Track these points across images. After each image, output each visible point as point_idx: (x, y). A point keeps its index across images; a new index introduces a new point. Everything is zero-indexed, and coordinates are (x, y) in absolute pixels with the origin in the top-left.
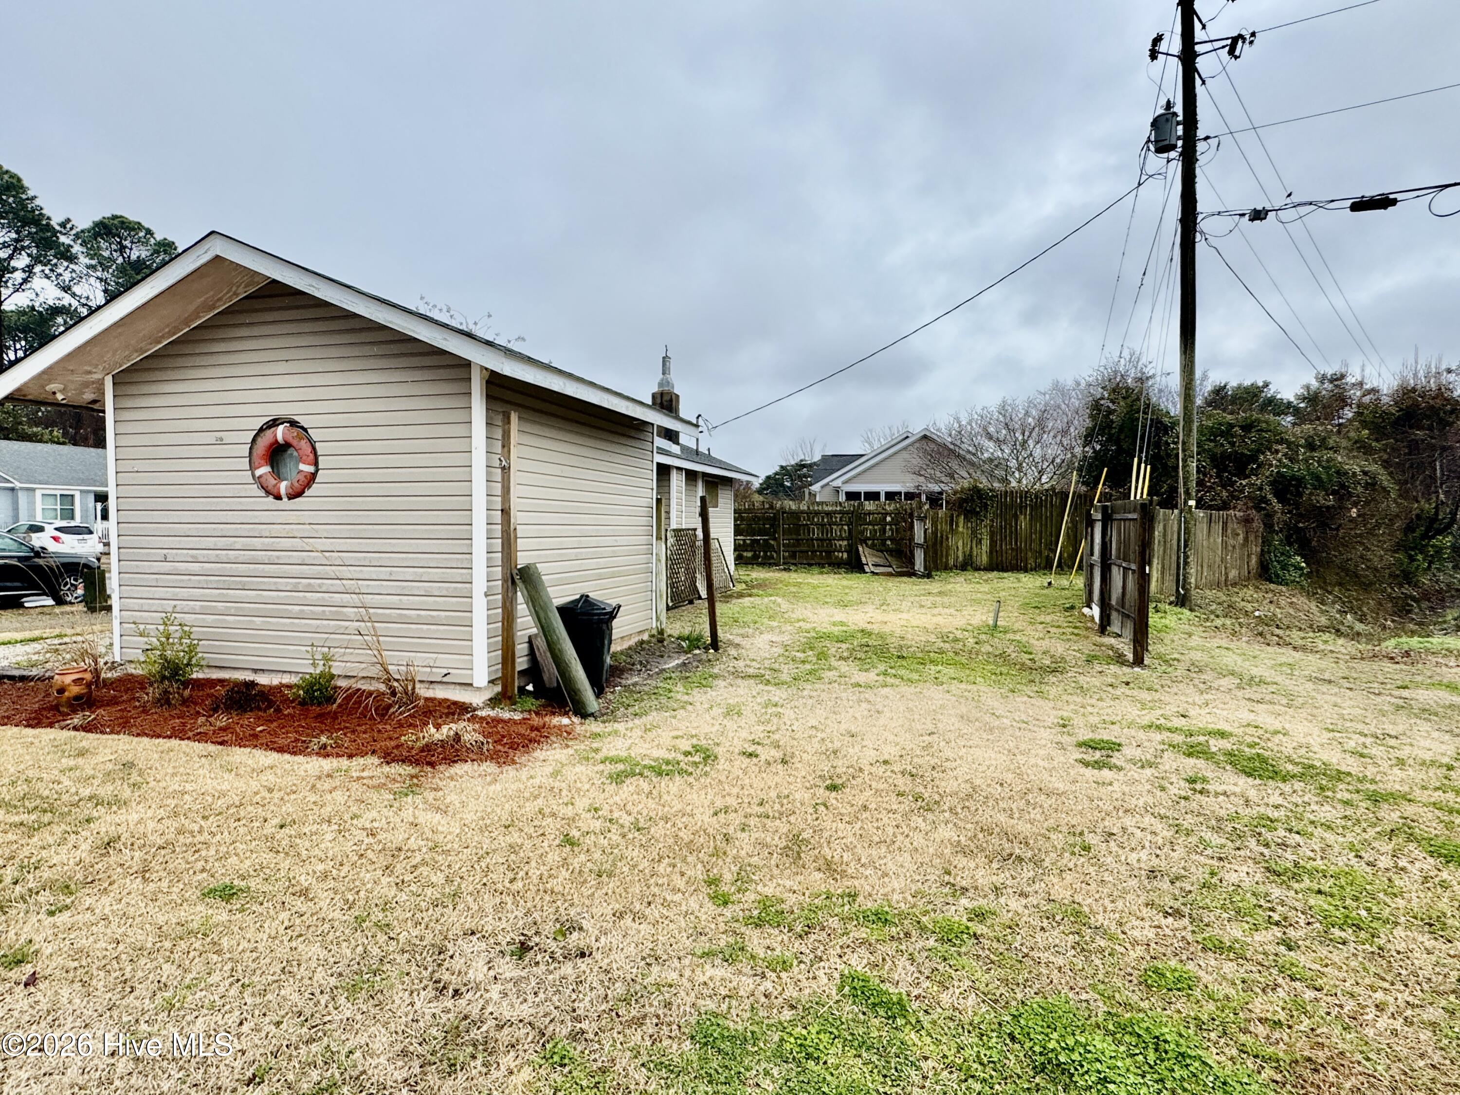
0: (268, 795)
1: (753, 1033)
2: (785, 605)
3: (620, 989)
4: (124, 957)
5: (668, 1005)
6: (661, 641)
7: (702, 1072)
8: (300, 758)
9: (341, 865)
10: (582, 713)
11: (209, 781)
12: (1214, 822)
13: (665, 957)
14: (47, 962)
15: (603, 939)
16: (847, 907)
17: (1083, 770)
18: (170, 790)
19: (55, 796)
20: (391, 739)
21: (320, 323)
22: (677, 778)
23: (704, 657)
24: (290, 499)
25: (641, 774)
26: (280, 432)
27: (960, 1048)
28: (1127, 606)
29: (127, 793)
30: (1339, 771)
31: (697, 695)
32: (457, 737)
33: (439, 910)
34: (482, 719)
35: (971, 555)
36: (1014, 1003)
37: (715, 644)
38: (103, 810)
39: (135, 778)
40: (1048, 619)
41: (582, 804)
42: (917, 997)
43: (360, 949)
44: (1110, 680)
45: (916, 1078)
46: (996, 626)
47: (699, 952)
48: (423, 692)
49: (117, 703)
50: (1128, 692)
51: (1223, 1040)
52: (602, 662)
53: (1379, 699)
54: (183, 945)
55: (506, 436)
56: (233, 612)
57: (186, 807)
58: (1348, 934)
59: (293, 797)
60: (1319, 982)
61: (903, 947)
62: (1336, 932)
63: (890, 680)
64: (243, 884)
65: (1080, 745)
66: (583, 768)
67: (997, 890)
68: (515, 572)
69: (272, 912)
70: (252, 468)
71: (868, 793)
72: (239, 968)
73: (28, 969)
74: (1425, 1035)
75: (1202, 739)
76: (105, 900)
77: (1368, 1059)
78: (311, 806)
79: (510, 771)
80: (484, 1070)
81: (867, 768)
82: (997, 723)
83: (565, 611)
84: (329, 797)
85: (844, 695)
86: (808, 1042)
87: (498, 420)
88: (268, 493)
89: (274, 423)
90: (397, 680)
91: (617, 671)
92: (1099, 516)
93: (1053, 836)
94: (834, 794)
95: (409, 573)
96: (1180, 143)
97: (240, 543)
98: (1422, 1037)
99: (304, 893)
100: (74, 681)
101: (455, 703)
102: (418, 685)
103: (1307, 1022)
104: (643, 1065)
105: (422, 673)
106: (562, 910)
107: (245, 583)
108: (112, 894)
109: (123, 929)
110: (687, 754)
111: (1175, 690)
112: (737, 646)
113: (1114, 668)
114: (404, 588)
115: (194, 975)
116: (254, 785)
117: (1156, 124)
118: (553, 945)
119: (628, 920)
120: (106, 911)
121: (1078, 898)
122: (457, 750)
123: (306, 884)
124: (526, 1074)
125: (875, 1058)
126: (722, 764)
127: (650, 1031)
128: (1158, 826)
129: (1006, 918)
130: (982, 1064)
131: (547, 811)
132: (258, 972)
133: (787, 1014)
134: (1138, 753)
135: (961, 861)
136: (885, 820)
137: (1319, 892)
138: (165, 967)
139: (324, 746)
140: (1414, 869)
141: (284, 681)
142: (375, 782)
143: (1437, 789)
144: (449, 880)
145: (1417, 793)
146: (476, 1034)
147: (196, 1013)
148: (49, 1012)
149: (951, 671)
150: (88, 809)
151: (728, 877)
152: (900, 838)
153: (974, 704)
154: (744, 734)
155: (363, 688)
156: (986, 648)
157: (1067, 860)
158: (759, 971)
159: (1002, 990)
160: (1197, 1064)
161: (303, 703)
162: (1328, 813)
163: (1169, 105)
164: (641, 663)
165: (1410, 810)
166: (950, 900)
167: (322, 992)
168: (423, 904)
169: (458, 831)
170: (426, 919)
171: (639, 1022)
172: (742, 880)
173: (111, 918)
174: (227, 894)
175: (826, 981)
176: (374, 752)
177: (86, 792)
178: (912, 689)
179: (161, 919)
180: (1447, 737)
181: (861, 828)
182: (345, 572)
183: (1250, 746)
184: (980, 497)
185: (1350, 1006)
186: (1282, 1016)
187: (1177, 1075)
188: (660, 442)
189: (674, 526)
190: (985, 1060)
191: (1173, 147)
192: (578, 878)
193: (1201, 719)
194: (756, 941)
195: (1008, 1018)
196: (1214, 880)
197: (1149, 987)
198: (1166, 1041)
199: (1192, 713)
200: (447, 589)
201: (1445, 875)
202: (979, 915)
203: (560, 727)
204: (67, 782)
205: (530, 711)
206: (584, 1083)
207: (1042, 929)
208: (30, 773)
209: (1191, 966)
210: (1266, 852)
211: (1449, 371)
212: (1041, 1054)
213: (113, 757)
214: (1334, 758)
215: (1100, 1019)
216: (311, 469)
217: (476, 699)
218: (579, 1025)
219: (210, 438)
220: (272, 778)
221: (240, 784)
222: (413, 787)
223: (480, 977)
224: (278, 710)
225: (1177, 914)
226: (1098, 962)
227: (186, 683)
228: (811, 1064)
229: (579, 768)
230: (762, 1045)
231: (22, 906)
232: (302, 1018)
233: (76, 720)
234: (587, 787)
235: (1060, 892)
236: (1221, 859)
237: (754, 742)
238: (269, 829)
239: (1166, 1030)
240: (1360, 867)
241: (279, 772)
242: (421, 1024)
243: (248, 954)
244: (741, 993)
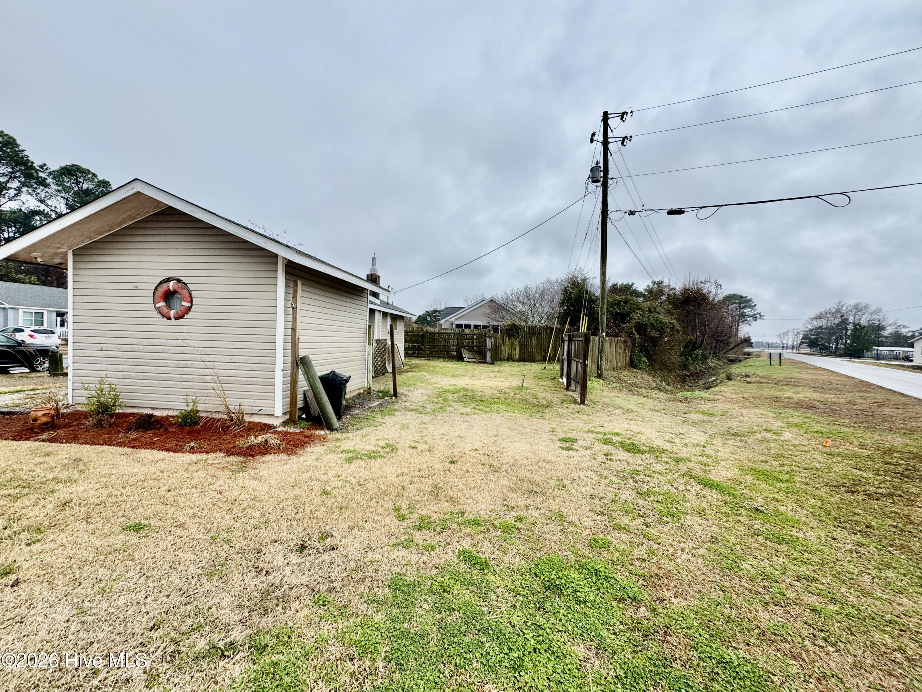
0: (161, 474)
1: (418, 582)
2: (428, 376)
3: (353, 565)
4: (75, 566)
5: (376, 571)
6: (369, 393)
7: (395, 603)
8: (179, 454)
9: (203, 509)
10: (331, 428)
11: (126, 468)
12: (615, 473)
13: (374, 548)
14: (25, 572)
15: (343, 540)
16: (460, 519)
17: (561, 451)
18: (103, 473)
19: (31, 479)
20: (230, 443)
21: (196, 230)
22: (379, 459)
23: (390, 400)
25: (361, 458)
26: (171, 285)
27: (513, 581)
28: (578, 377)
29: (76, 475)
30: (663, 450)
31: (387, 419)
32: (266, 442)
33: (258, 531)
34: (279, 432)
35: (511, 355)
36: (536, 559)
37: (395, 395)
38: (62, 485)
39: (81, 467)
40: (545, 383)
41: (331, 474)
42: (493, 559)
43: (214, 553)
44: (571, 411)
45: (494, 597)
46: (522, 386)
47: (391, 544)
48: (247, 419)
49: (70, 427)
50: (579, 416)
51: (622, 569)
52: (341, 403)
53: (676, 418)
54: (111, 557)
55: (295, 292)
56: (141, 377)
57: (113, 482)
58: (669, 519)
59: (175, 475)
60: (659, 541)
61: (486, 536)
62: (665, 519)
63: (477, 411)
64: (146, 522)
65: (560, 440)
66: (332, 456)
67: (527, 508)
68: (298, 359)
69: (164, 537)
70: (154, 303)
71: (469, 464)
72: (145, 567)
73: (13, 577)
74: (700, 561)
75: (610, 436)
76: (63, 535)
77: (679, 573)
78: (185, 479)
79: (294, 458)
80: (283, 611)
81: (468, 453)
82: (524, 431)
83: (323, 379)
84: (196, 474)
85: (456, 419)
86: (444, 584)
87: (291, 284)
88: (163, 316)
89: (168, 280)
90: (233, 413)
91: (348, 408)
92: (567, 339)
93: (550, 481)
94: (453, 465)
95: (242, 359)
96: (602, 180)
97: (145, 342)
98: (699, 562)
99: (182, 526)
100: (43, 415)
101: (265, 424)
102: (245, 416)
103: (655, 558)
104: (365, 602)
105: (247, 410)
106: (322, 527)
107: (148, 363)
108: (67, 532)
109: (74, 551)
110: (383, 448)
111: (597, 415)
112: (406, 395)
113: (573, 406)
114: (238, 366)
115: (118, 573)
116: (153, 469)
117: (592, 170)
118: (318, 545)
119: (356, 529)
120: (64, 541)
121: (562, 509)
122: (266, 448)
123: (183, 521)
124: (305, 611)
125: (475, 589)
126: (400, 452)
127: (368, 585)
128: (594, 475)
129: (531, 520)
130: (523, 588)
131: (314, 478)
132: (156, 569)
133: (434, 571)
134: (584, 443)
135: (511, 495)
136: (477, 477)
137: (658, 501)
138: (100, 570)
139: (193, 448)
140: (692, 490)
141: (170, 414)
142: (221, 466)
143: (700, 456)
144: (262, 515)
145: (693, 458)
146: (278, 593)
147: (118, 594)
148: (27, 601)
149: (504, 407)
150: (52, 485)
151: (404, 507)
152: (483, 485)
153: (514, 422)
154: (410, 438)
155: (215, 417)
156: (518, 397)
157: (556, 492)
158: (421, 551)
159: (531, 553)
160: (613, 580)
161: (180, 425)
162: (660, 467)
163: (597, 163)
164: (359, 404)
165: (690, 465)
166: (507, 513)
167: (193, 578)
168: (249, 528)
169: (267, 490)
170: (251, 536)
171: (363, 580)
172: (411, 508)
173: (67, 545)
174: (137, 528)
175: (452, 554)
176: (221, 450)
177: (51, 476)
178: (487, 416)
179: (98, 544)
180: (702, 434)
181: (466, 481)
182: (206, 358)
183: (629, 439)
184: (516, 329)
185: (671, 550)
186: (646, 556)
187: (605, 586)
188: (371, 298)
189: (376, 338)
190: (524, 586)
191: (599, 181)
192: (330, 510)
193: (609, 428)
194: (418, 537)
195: (533, 566)
196: (617, 498)
197: (592, 547)
198: (600, 571)
199: (605, 425)
200: (262, 367)
201: (704, 492)
202: (520, 519)
203: (320, 436)
204: (38, 471)
205: (304, 428)
206: (335, 614)
207: (547, 524)
208: (15, 466)
209: (609, 537)
210: (636, 485)
211: (702, 282)
212: (548, 581)
213: (67, 456)
214: (660, 443)
215: (573, 563)
216: (189, 305)
217: (276, 422)
218: (332, 585)
219: (131, 286)
220: (163, 465)
221: (145, 469)
222: (242, 468)
223: (280, 564)
224: (166, 429)
225: (602, 514)
226: (570, 537)
227: (112, 416)
228: (446, 594)
229: (330, 456)
230: (422, 587)
231: (9, 541)
232: (182, 592)
233: (44, 436)
234: (334, 465)
235: (554, 507)
236: (619, 489)
237: (415, 442)
238: (161, 493)
239: (600, 566)
240: (673, 490)
241: (167, 462)
242: (249, 590)
243: (150, 560)
244: (412, 563)
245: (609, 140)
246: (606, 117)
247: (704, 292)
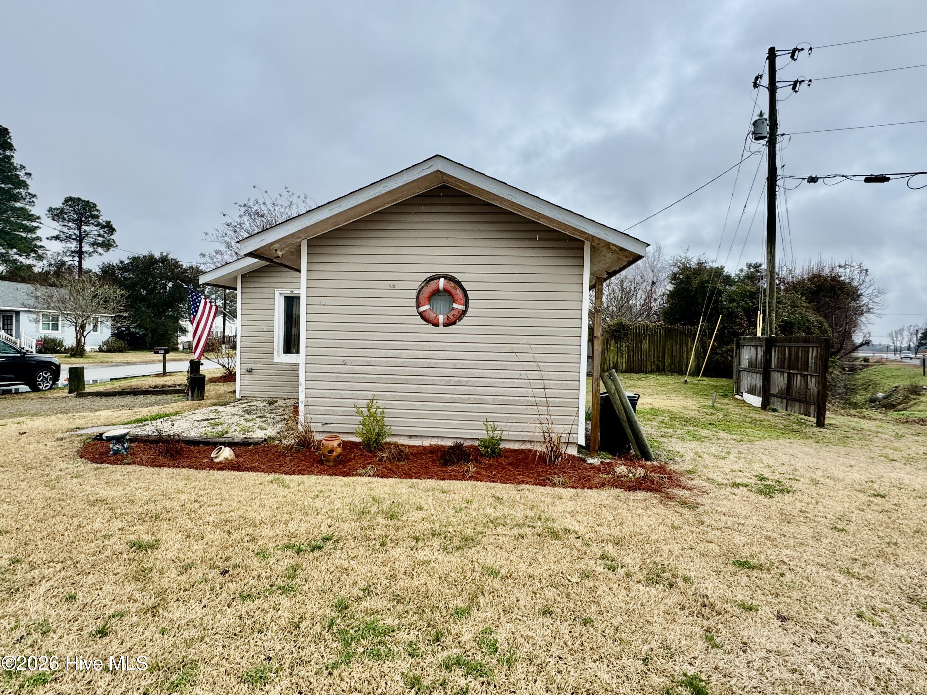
10: (649, 459)
21: (476, 216)
24: (444, 326)
26: (442, 283)
28: (795, 393)
35: (617, 363)
40: (726, 402)
46: (713, 406)
56: (398, 398)
70: (418, 305)
88: (428, 322)
89: (437, 277)
96: (768, 136)
97: (405, 353)
107: (408, 380)
114: (529, 384)
117: (755, 124)
141: (433, 443)
163: (761, 114)
184: (624, 329)
191: (763, 138)
211: (840, 266)
216: (462, 307)
219: (386, 285)
245: (777, 84)
246: (772, 54)
247: (842, 279)
